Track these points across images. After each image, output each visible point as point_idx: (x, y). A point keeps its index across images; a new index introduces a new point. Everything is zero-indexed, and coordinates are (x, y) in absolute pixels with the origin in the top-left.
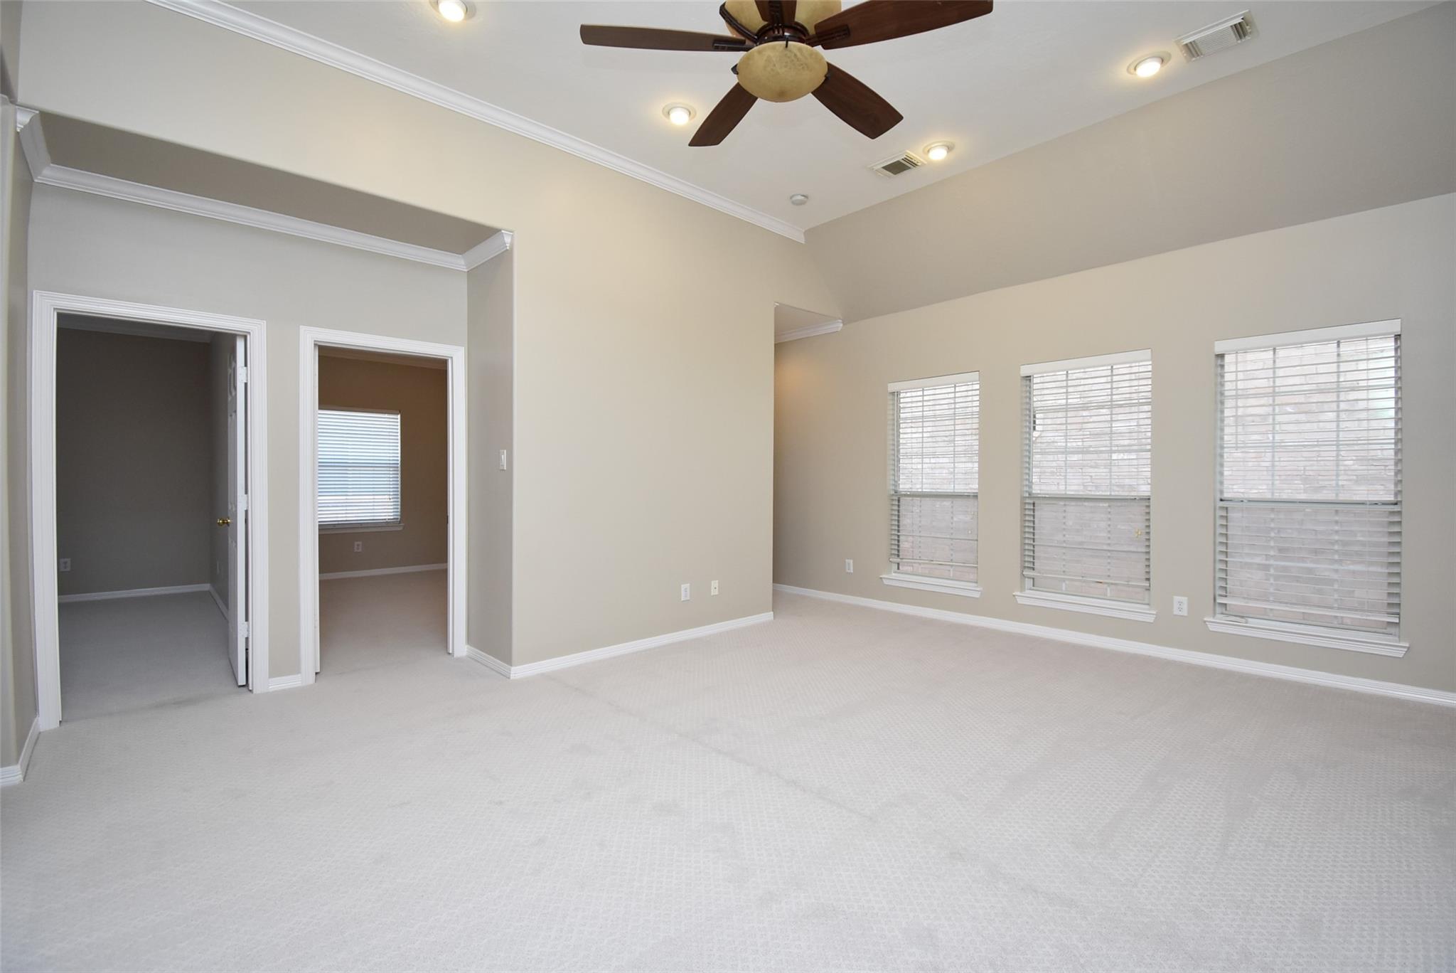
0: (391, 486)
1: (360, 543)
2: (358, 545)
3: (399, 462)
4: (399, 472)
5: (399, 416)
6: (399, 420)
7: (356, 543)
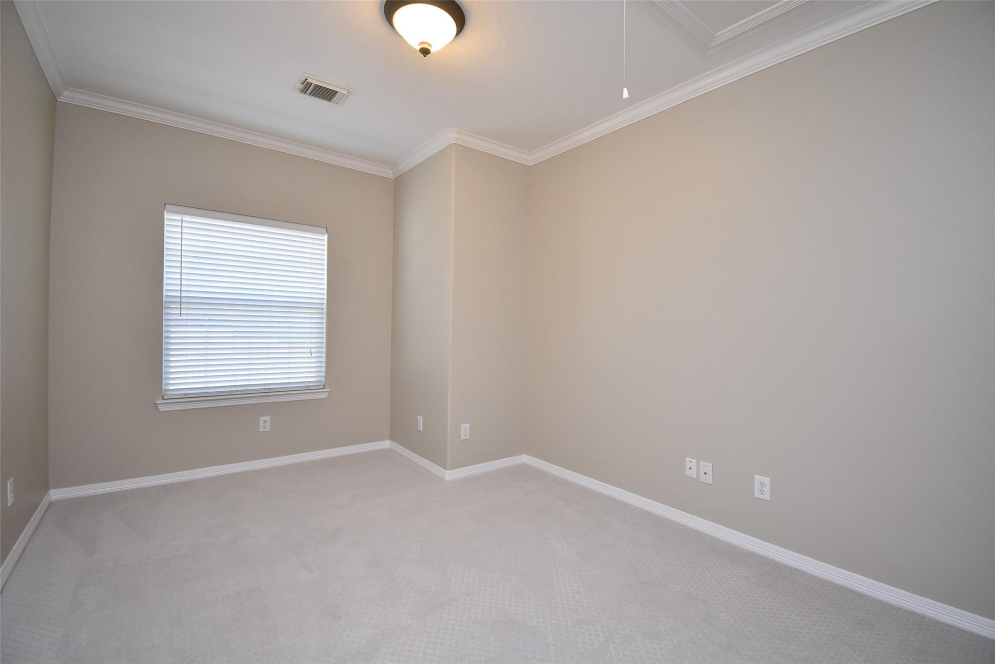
0: (315, 336)
1: (268, 418)
2: (265, 422)
3: (325, 301)
4: (325, 316)
5: (326, 237)
6: (326, 243)
7: (262, 419)
